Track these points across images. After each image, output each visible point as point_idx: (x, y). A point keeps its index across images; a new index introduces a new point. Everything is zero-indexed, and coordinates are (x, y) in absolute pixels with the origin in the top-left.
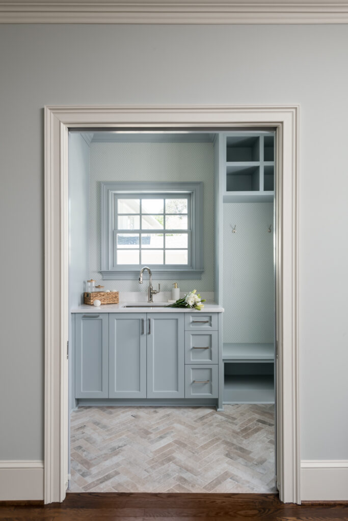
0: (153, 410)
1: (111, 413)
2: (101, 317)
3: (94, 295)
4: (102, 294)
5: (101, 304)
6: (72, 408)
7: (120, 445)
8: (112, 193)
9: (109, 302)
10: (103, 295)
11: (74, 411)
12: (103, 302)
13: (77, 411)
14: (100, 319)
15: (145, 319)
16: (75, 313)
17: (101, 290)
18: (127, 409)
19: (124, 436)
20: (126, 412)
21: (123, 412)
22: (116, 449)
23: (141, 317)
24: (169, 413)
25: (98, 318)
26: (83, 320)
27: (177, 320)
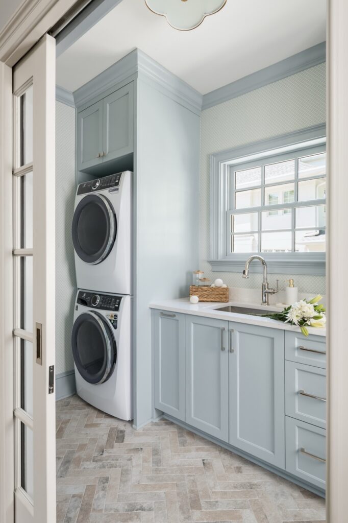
0: (237, 463)
1: (183, 443)
2: (177, 317)
3: (194, 290)
4: (205, 288)
5: (200, 301)
6: (152, 418)
7: (145, 506)
8: (225, 165)
9: (213, 300)
10: (206, 291)
11: (152, 422)
12: (201, 299)
13: (156, 424)
14: (175, 320)
15: (226, 329)
16: (154, 309)
17: (206, 283)
18: (207, 447)
19: (162, 492)
20: (202, 449)
21: (197, 450)
22: (133, 510)
23: (222, 325)
24: (255, 481)
25: (175, 318)
26: (161, 317)
27: (273, 339)
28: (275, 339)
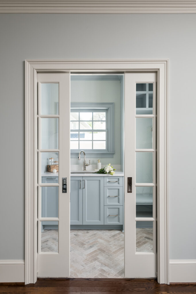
0: (86, 231)
2: (57, 179)
3: (53, 167)
4: (58, 166)
5: (57, 172)
13: (44, 232)
17: (57, 163)
18: (71, 231)
23: (80, 179)
24: (95, 233)
25: (55, 180)
26: (47, 180)
27: (100, 180)
28: (101, 181)
